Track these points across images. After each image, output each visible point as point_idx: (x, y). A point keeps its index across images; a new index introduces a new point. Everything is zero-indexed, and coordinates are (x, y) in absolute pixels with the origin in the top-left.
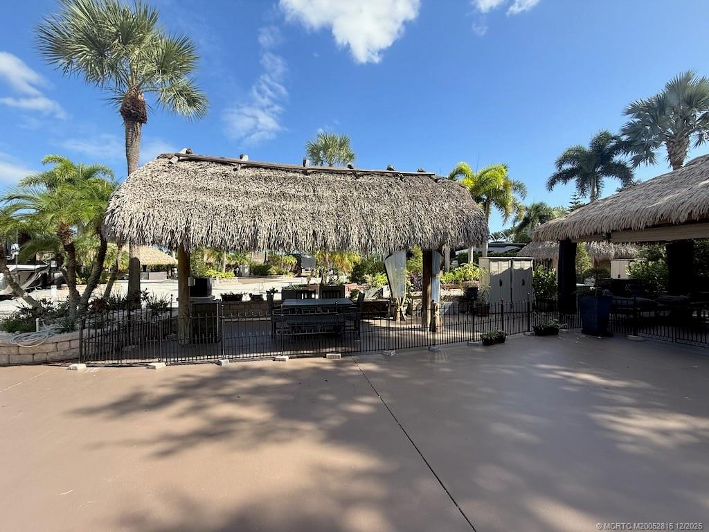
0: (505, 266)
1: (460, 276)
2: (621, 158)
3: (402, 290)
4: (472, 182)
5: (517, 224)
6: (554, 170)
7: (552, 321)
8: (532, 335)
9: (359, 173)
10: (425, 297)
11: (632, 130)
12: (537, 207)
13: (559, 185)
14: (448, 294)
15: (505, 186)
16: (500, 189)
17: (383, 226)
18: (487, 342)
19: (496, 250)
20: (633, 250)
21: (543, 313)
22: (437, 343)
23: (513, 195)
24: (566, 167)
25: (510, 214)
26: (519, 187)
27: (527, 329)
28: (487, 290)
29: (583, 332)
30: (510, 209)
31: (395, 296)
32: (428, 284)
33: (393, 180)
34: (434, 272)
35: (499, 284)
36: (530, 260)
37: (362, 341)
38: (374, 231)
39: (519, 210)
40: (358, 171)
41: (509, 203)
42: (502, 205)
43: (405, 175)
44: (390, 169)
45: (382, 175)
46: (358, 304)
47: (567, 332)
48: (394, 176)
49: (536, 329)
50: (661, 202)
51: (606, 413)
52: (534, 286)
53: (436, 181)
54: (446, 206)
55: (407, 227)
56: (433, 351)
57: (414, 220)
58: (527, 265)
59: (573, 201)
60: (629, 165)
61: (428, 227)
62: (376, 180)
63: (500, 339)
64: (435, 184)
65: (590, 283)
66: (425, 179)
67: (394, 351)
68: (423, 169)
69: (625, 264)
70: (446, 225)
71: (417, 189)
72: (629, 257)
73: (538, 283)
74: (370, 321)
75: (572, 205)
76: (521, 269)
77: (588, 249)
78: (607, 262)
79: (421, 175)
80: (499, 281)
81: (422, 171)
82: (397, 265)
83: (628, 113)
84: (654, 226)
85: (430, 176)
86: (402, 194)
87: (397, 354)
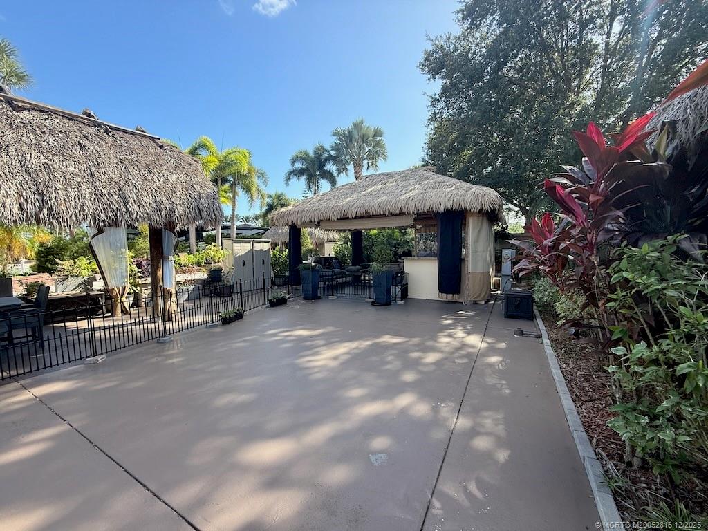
0: (247, 247)
1: (202, 258)
2: (330, 167)
3: (123, 277)
4: (216, 160)
5: (264, 209)
6: (289, 168)
7: (283, 293)
8: (267, 307)
9: (20, 104)
10: (155, 285)
11: (336, 148)
12: (279, 197)
13: (294, 180)
14: (189, 278)
15: (249, 172)
16: (245, 173)
17: (72, 191)
18: (226, 321)
19: (244, 233)
20: (337, 236)
21: (276, 287)
22: (168, 333)
23: (256, 182)
24: (298, 165)
25: (255, 199)
26: (261, 175)
27: (263, 302)
28: (231, 270)
29: (305, 298)
30: (255, 195)
31: (112, 285)
32: (158, 268)
33: (92, 130)
34: (165, 253)
35: (242, 264)
36: (268, 242)
37: (47, 354)
38: (53, 196)
39: (263, 197)
40: (17, 101)
41: (254, 189)
42: (248, 189)
43: (113, 128)
44: (89, 115)
45: (70, 119)
46: (37, 303)
47: (294, 301)
48: (95, 126)
49: (270, 301)
50: (344, 202)
51: (308, 356)
52: (272, 264)
53: (161, 147)
54: (173, 178)
55: (115, 196)
56: (163, 343)
57: (125, 188)
58: (266, 246)
59: (304, 195)
60: (335, 174)
61: (147, 200)
62: (57, 122)
63: (239, 316)
64: (159, 150)
65: (311, 260)
66: (146, 142)
67: (104, 356)
68: (144, 129)
69: (332, 245)
70: (173, 200)
71: (132, 151)
72: (333, 241)
73: (275, 262)
74: (67, 324)
75: (303, 198)
76: (261, 251)
77: (311, 234)
78: (322, 244)
79: (139, 134)
80: (242, 262)
81: (142, 131)
82: (113, 246)
83: (334, 136)
84: (341, 219)
85: (153, 139)
86: (106, 152)
87: (110, 358)
